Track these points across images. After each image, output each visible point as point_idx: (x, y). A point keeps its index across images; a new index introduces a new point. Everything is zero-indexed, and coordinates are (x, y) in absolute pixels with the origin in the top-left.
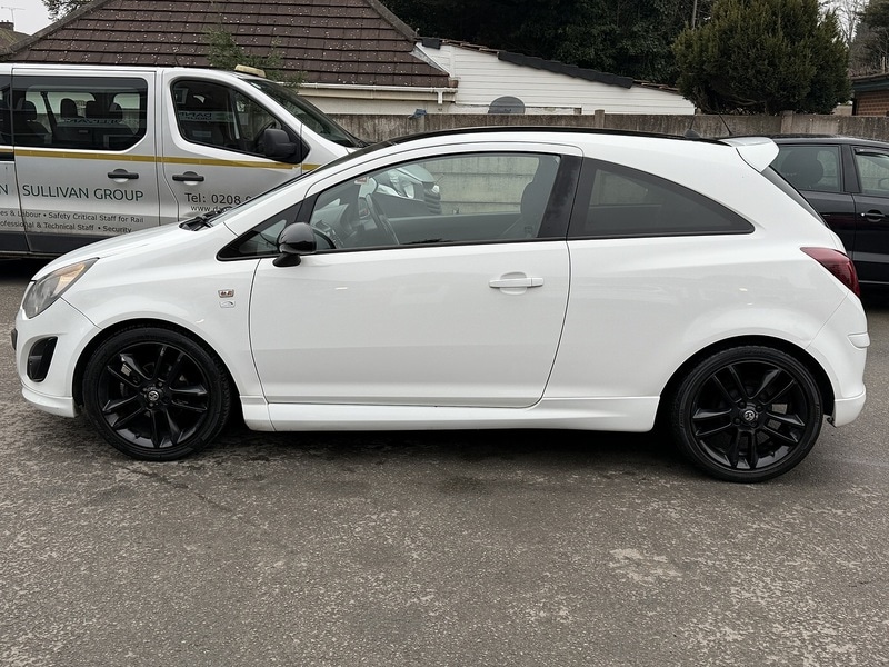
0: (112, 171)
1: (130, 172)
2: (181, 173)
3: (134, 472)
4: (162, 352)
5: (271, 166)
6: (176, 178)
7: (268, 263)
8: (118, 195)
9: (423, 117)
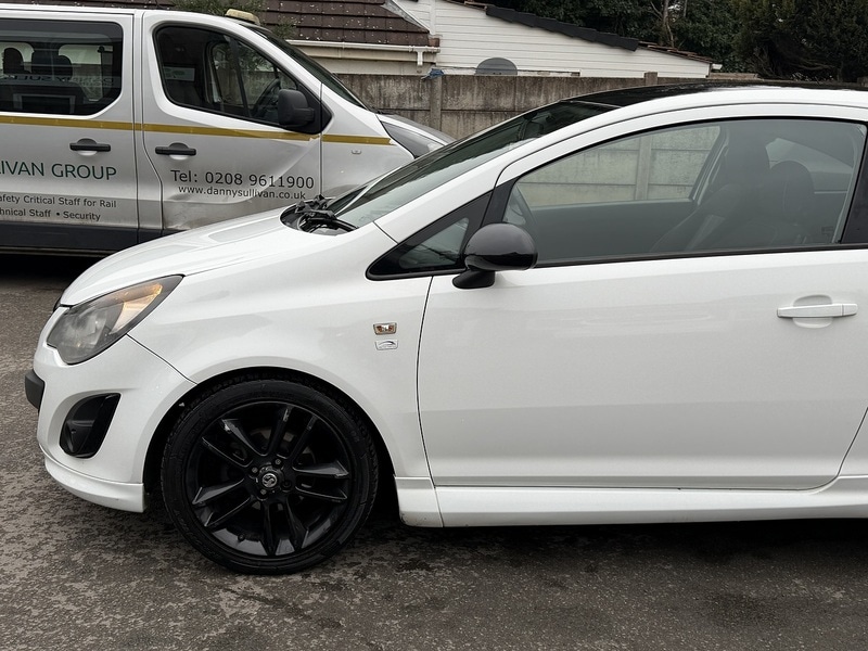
0: (75, 142)
1: (100, 142)
2: (166, 145)
3: (245, 596)
4: (286, 417)
5: (285, 136)
6: (160, 151)
7: (444, 283)
8: (83, 172)
9: (440, 78)
